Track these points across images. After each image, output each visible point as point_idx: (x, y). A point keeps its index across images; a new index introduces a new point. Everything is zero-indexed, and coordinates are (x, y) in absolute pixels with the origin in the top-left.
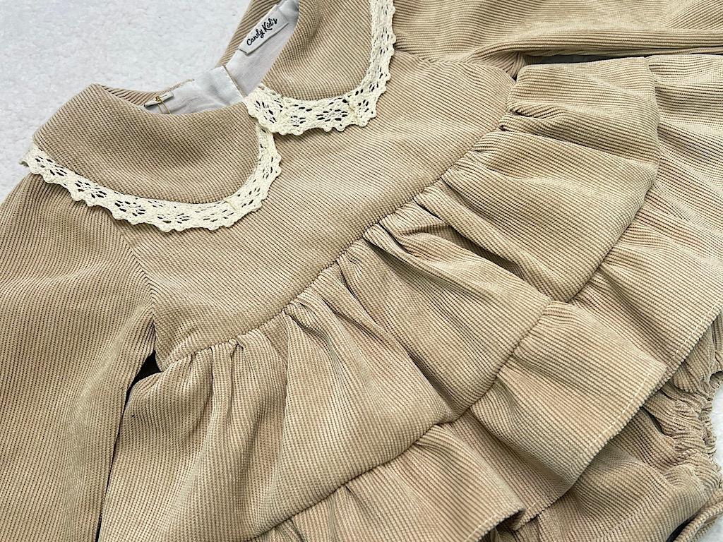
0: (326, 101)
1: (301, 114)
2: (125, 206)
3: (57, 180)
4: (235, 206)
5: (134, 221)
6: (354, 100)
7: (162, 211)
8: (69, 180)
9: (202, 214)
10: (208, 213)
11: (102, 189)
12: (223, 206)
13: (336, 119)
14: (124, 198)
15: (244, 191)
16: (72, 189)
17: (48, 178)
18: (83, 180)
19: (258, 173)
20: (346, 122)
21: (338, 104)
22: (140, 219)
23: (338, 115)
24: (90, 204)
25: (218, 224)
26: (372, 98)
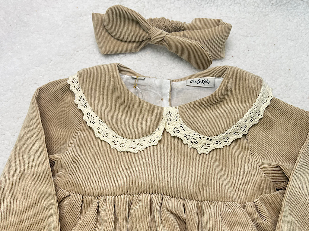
0: (194, 132)
1: (180, 129)
2: (90, 117)
3: (75, 91)
4: (128, 145)
5: (89, 124)
6: (204, 140)
7: (100, 126)
8: (79, 94)
9: (114, 139)
10: (116, 139)
11: (88, 105)
12: (124, 142)
13: (191, 142)
14: (92, 113)
15: (137, 141)
16: (77, 97)
17: (72, 88)
18: (84, 97)
19: (148, 139)
20: (194, 146)
21: (197, 137)
22: (91, 125)
23: (193, 141)
24: (78, 107)
25: (116, 147)
26: (213, 146)
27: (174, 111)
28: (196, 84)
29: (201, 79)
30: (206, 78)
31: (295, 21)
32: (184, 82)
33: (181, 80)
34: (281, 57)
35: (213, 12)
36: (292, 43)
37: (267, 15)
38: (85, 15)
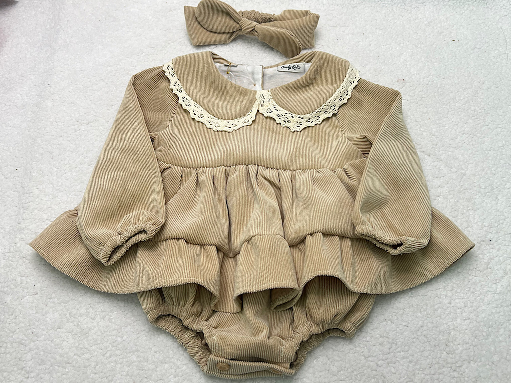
0: (286, 112)
1: (273, 109)
2: (185, 100)
3: (170, 77)
4: (223, 125)
5: (184, 107)
6: (296, 118)
7: (196, 109)
8: (174, 80)
9: (209, 119)
10: (212, 120)
11: (182, 90)
12: (219, 122)
13: (284, 121)
14: (187, 97)
15: (231, 122)
16: (172, 83)
17: (167, 74)
18: (179, 82)
19: (242, 120)
20: (287, 124)
21: (289, 116)
22: (187, 108)
23: (286, 120)
24: (174, 92)
25: (211, 127)
26: (305, 124)
27: (267, 94)
28: (286, 70)
29: (292, 65)
30: (296, 64)
31: (383, 12)
32: (276, 68)
33: (272, 67)
34: (370, 45)
35: (302, 5)
36: (380, 32)
37: (356, 7)
38: (175, 10)
